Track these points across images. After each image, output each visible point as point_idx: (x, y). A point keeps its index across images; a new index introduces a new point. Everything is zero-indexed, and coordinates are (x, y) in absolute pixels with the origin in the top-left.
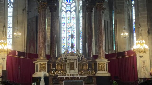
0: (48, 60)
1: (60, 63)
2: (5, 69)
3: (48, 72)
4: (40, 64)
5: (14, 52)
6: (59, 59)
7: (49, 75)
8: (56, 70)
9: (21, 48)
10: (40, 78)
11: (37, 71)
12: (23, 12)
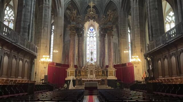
0: (75, 69)
1: (84, 71)
2: (47, 74)
3: (76, 76)
4: (70, 71)
5: (53, 63)
6: (83, 68)
7: (76, 79)
8: (81, 75)
9: (59, 61)
10: (70, 81)
11: (68, 76)
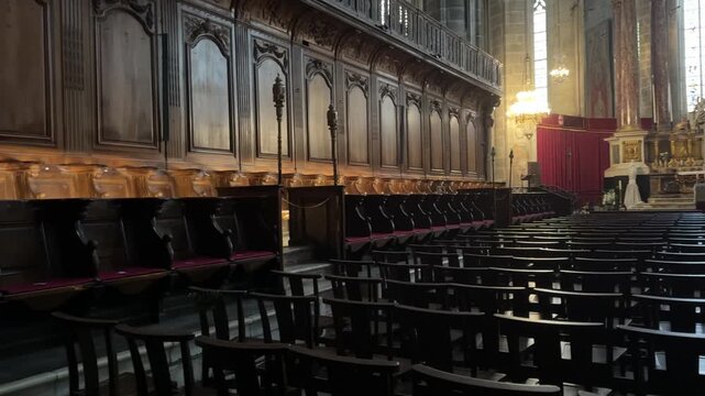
0: (646, 133)
1: (684, 138)
2: (534, 159)
3: (648, 161)
4: (624, 143)
5: (553, 119)
6: (679, 126)
7: (651, 170)
8: (670, 157)
9: (573, 106)
10: (625, 179)
11: (617, 162)
12: (572, 15)
